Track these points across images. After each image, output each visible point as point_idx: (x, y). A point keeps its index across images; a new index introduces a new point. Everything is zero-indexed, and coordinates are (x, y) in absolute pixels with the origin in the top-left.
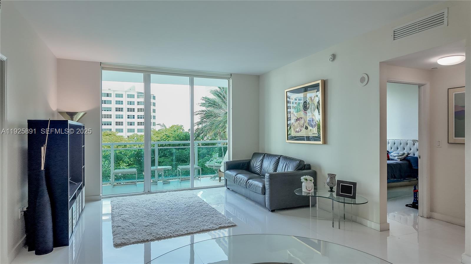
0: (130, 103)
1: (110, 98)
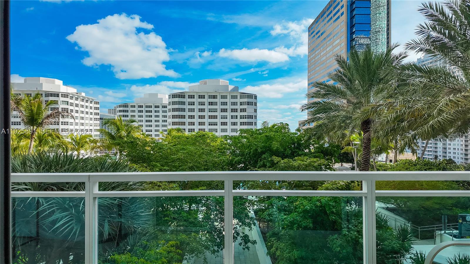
0: (234, 104)
1: (216, 99)
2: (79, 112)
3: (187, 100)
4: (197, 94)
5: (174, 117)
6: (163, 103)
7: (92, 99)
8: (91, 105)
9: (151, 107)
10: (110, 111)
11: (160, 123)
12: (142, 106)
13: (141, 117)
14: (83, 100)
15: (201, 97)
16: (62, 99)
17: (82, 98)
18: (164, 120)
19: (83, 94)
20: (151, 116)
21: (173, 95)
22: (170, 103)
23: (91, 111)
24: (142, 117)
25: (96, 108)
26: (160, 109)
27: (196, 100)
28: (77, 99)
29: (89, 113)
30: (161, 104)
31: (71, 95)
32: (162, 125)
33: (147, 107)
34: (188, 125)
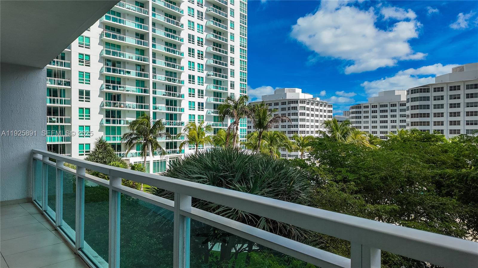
2: (314, 115)
3: (432, 94)
4: (447, 85)
5: (413, 116)
6: (401, 100)
7: (325, 103)
8: (325, 109)
9: (386, 106)
10: (345, 113)
11: (398, 124)
12: (377, 106)
13: (374, 118)
14: (317, 105)
15: (453, 88)
16: (300, 105)
17: (316, 103)
18: (402, 119)
19: (318, 99)
20: (386, 116)
21: (412, 91)
22: (408, 100)
23: (325, 114)
24: (377, 118)
25: (330, 111)
26: (397, 108)
27: (446, 93)
28: (312, 104)
29: (323, 116)
30: (399, 102)
31: (308, 101)
32: (400, 126)
33: (382, 106)
34: (434, 125)
